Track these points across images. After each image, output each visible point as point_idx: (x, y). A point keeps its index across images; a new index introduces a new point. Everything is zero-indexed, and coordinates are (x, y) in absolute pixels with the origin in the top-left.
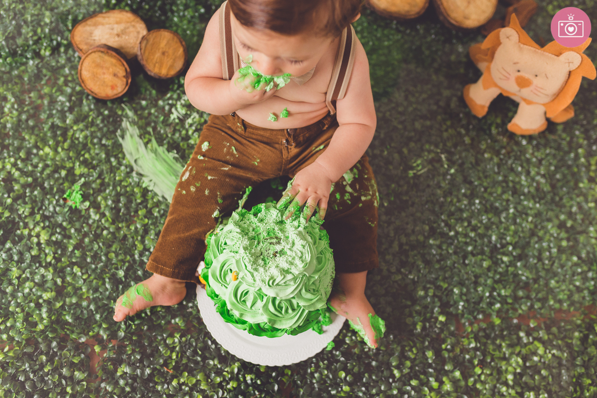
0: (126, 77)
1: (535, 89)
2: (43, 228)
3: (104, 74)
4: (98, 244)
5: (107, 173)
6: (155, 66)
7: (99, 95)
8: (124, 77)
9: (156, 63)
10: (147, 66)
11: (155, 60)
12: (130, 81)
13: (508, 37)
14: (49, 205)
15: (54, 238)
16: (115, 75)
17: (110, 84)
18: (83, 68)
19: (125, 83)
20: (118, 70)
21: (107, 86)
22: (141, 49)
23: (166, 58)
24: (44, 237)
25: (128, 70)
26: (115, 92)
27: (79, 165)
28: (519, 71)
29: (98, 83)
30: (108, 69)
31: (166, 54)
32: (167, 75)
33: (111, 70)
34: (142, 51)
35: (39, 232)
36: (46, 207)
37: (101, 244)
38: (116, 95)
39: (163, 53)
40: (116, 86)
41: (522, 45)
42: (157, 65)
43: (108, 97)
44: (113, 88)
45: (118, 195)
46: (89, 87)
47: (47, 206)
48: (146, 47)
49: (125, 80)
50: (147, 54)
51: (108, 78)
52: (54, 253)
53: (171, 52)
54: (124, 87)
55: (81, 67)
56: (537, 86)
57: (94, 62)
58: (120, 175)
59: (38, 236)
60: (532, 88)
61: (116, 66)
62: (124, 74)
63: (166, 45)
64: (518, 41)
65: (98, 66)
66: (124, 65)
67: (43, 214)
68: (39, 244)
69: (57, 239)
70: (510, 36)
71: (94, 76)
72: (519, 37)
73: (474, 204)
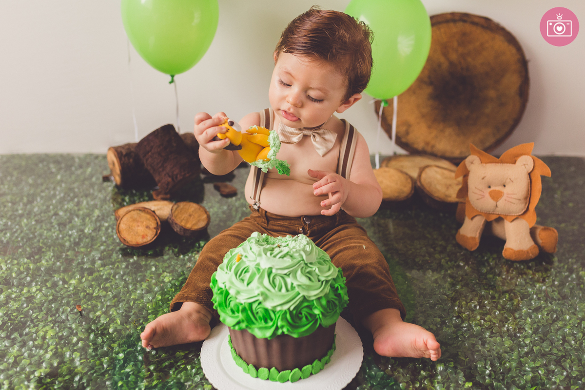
0: (156, 228)
1: (507, 197)
2: (52, 328)
3: (138, 226)
4: (103, 338)
5: (124, 294)
6: (182, 221)
7: (131, 243)
8: (155, 228)
9: (183, 219)
10: (175, 220)
11: (183, 218)
12: (159, 232)
13: (472, 163)
14: (62, 313)
15: (60, 334)
16: (147, 227)
17: (142, 234)
18: (122, 222)
19: (155, 233)
20: (151, 223)
21: (139, 236)
22: (172, 210)
23: (192, 218)
24: (51, 333)
25: (159, 223)
26: (145, 240)
27: (99, 290)
28: (490, 187)
29: (132, 233)
30: (143, 223)
31: (192, 216)
32: (191, 228)
33: (145, 223)
34: (173, 211)
35: (47, 330)
36: (59, 315)
37: (105, 339)
38: (146, 242)
39: (190, 215)
40: (147, 235)
41: (484, 165)
42: (184, 221)
43: (138, 245)
44: (143, 237)
45: (130, 308)
46: (122, 236)
47: (61, 314)
48: (176, 209)
49: (155, 231)
50: (176, 213)
51: (141, 229)
52: (57, 344)
53: (196, 215)
54: (153, 236)
55: (120, 221)
56: (508, 194)
57: (131, 217)
58: (135, 295)
59: (46, 332)
60: (504, 197)
61: (149, 220)
62: (155, 226)
63: (193, 211)
64: (480, 162)
65: (134, 220)
66: (156, 220)
67: (55, 319)
68: (44, 338)
69: (63, 335)
70: (473, 161)
71: (130, 228)
72: (480, 159)
73: (485, 306)
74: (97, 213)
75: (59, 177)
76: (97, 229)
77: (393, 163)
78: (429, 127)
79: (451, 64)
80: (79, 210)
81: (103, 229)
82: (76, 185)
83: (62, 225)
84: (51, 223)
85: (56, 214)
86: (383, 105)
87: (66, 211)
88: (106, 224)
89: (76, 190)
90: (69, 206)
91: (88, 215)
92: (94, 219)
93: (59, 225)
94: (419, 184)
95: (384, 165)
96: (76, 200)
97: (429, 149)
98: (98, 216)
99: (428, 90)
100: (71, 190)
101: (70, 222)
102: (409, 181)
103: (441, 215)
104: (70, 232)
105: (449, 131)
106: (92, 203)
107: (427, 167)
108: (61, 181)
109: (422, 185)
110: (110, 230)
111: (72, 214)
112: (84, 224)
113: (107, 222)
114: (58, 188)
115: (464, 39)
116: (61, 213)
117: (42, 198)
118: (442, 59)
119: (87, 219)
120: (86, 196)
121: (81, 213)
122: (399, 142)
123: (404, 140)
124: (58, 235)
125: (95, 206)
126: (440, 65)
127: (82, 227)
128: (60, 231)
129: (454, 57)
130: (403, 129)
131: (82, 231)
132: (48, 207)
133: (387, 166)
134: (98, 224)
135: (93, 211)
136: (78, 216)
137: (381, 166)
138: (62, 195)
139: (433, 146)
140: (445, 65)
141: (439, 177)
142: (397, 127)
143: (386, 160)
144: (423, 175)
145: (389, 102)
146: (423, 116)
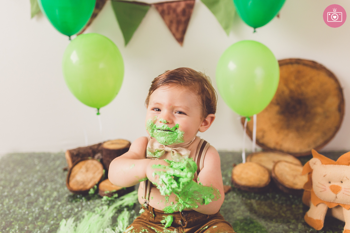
1: (345, 191)
13: (315, 164)
28: (330, 182)
41: (324, 165)
56: (345, 189)
64: (321, 163)
70: (316, 162)
72: (321, 161)
74: (55, 194)
75: (38, 168)
76: (52, 207)
77: (255, 158)
78: (278, 133)
79: (291, 91)
80: (44, 192)
81: (57, 206)
82: (47, 173)
83: (30, 203)
84: (24, 202)
85: (29, 195)
86: (247, 120)
87: (35, 193)
88: (59, 203)
89: (47, 177)
90: (39, 189)
91: (49, 196)
92: (52, 199)
93: (28, 203)
94: (273, 175)
95: (248, 159)
96: (44, 184)
97: (278, 147)
98: (56, 197)
99: (276, 108)
100: (43, 177)
101: (36, 201)
102: (267, 172)
103: (291, 196)
104: (34, 210)
105: (292, 135)
106: (54, 187)
107: (279, 162)
108: (39, 171)
109: (276, 176)
110: (61, 208)
111: (39, 194)
112: (45, 203)
113: (59, 201)
114: (36, 176)
115: (299, 75)
116: (32, 194)
117: (24, 182)
118: (285, 88)
119: (48, 200)
120: (52, 181)
121: (45, 194)
122: (258, 143)
123: (261, 141)
124: (26, 211)
125: (55, 189)
126: (283, 92)
127: (42, 206)
128: (28, 208)
129: (292, 86)
130: (260, 134)
131: (42, 208)
132: (25, 190)
133: (250, 161)
134: (54, 203)
135: (53, 193)
136: (42, 197)
137: (246, 161)
138: (36, 181)
139: (281, 146)
140: (287, 92)
141: (287, 169)
142: (257, 132)
143: (250, 155)
144: (277, 169)
145: (251, 118)
146: (274, 125)
